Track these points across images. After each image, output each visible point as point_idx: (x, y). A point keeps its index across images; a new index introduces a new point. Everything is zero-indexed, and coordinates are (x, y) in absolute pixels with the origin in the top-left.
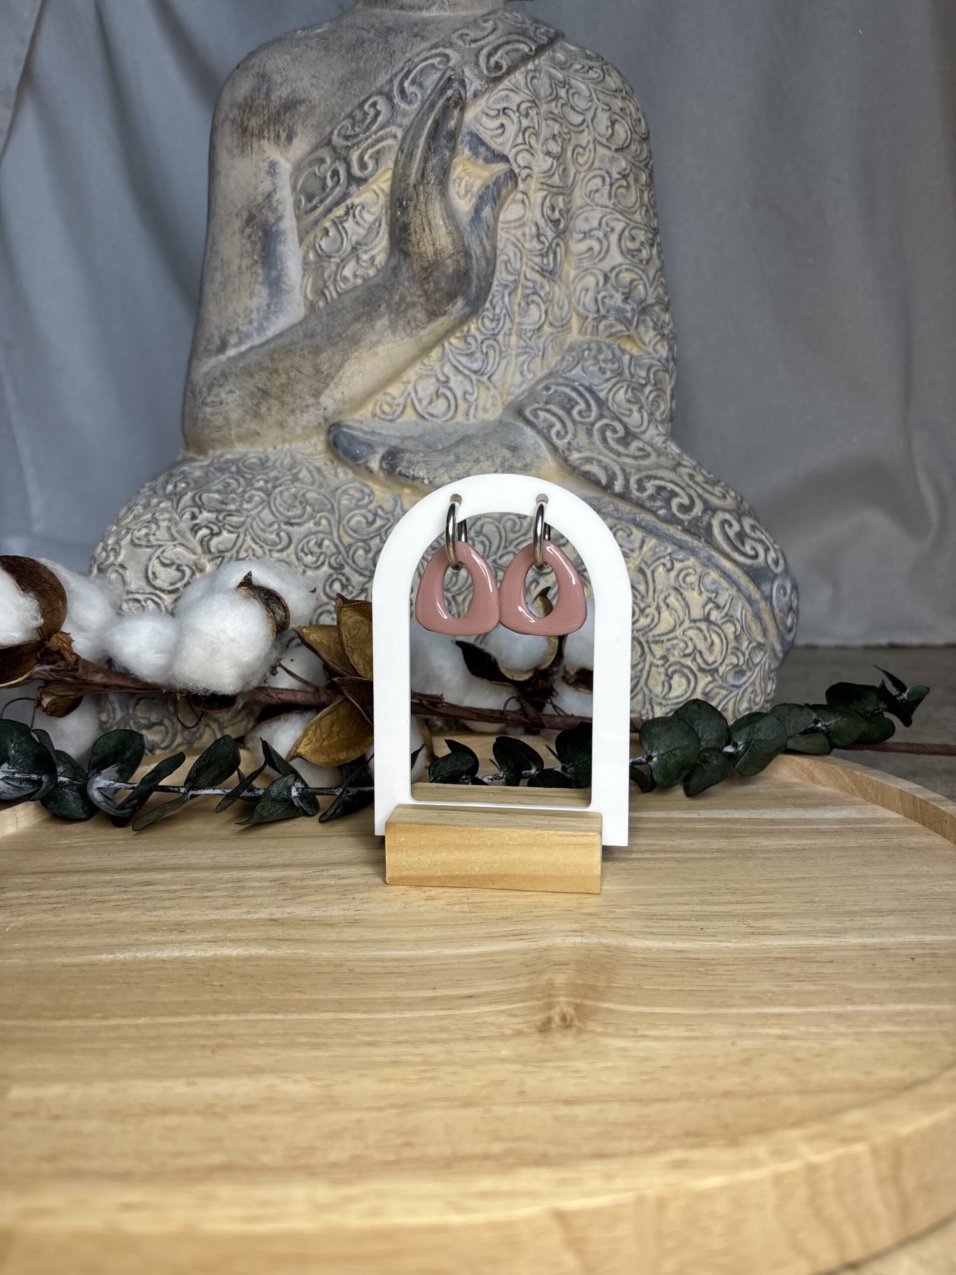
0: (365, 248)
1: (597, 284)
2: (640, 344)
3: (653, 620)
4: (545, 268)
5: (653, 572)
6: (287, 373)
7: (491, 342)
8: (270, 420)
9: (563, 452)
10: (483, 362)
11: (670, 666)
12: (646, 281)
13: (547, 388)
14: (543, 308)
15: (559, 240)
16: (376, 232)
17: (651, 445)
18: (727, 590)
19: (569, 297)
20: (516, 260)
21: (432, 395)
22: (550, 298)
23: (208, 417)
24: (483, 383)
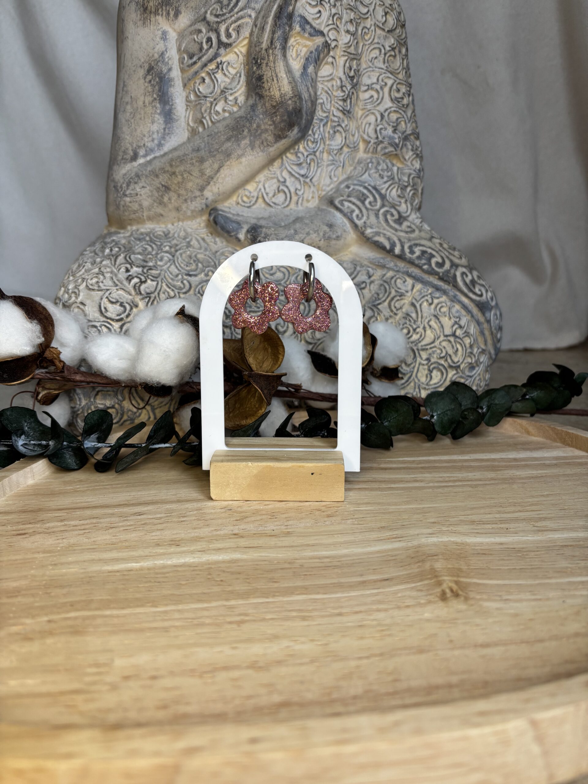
0: (230, 92)
1: (377, 120)
2: (402, 160)
3: (421, 336)
4: (345, 108)
5: (421, 305)
6: (182, 175)
7: (312, 157)
8: (170, 206)
9: (361, 228)
10: (308, 169)
11: (432, 364)
12: (406, 119)
13: (348, 187)
14: (344, 135)
15: (353, 90)
16: (237, 81)
17: (414, 224)
18: (465, 316)
19: (358, 128)
20: (328, 102)
21: (275, 190)
22: (348, 128)
23: (128, 204)
24: (307, 183)
